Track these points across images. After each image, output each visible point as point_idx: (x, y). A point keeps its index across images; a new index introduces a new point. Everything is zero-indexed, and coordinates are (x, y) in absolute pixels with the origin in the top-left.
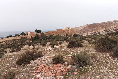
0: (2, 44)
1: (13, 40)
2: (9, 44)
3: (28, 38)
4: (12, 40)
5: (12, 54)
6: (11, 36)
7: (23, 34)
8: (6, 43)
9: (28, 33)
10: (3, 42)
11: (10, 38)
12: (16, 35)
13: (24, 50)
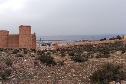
0: (95, 46)
1: (107, 44)
2: (102, 48)
3: (124, 42)
4: (105, 43)
5: (97, 60)
6: (105, 39)
7: (119, 38)
8: (100, 46)
9: (125, 37)
10: (96, 44)
11: (104, 42)
12: (111, 39)
13: (113, 57)
